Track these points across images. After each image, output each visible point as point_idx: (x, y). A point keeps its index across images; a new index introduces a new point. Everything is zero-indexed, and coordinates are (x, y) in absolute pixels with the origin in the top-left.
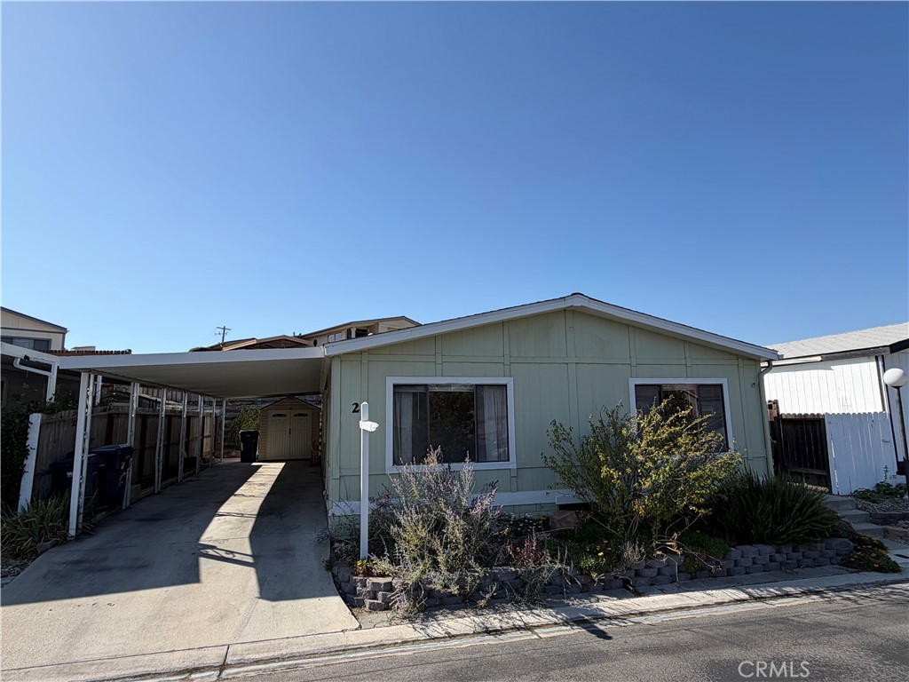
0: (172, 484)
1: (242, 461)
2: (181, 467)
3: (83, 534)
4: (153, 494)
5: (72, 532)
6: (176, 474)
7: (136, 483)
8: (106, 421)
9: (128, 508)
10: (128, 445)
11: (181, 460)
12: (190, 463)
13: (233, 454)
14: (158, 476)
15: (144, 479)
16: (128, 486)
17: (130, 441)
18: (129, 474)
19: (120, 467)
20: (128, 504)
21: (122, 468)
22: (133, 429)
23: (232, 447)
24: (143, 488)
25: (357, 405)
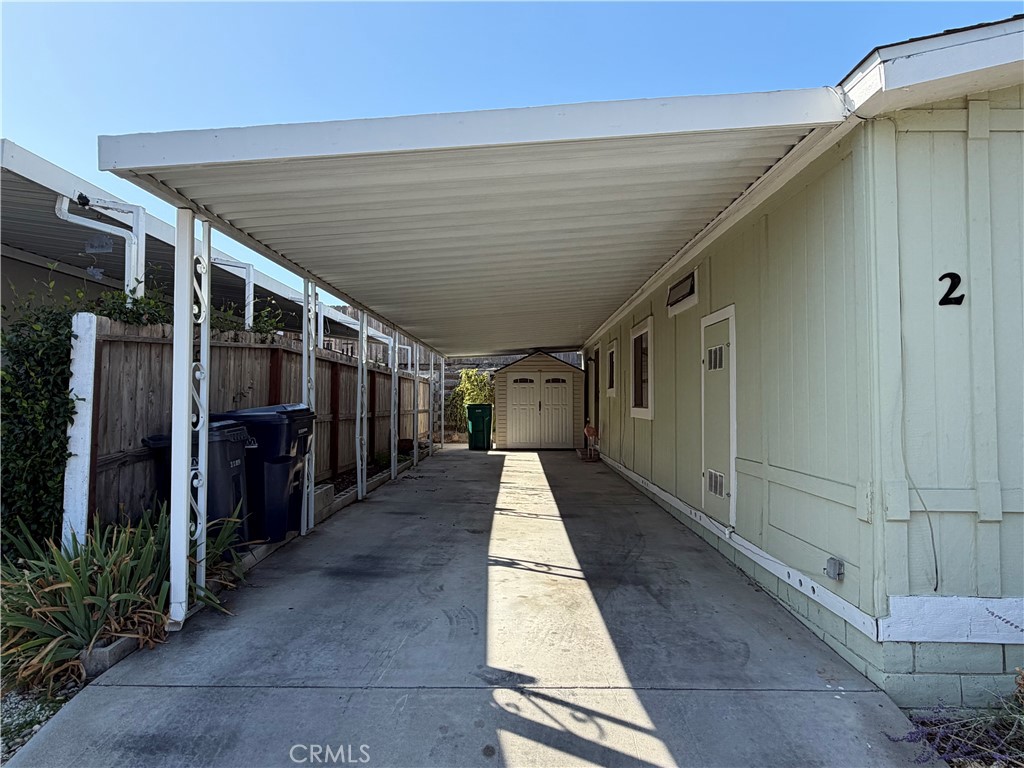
0: (383, 483)
1: (471, 448)
2: (394, 454)
3: (208, 610)
4: (356, 501)
5: (179, 611)
6: (388, 465)
7: (324, 482)
8: (266, 363)
9: (312, 533)
10: (303, 406)
11: (394, 441)
12: (405, 447)
13: (456, 438)
14: (361, 466)
15: (338, 476)
16: (310, 490)
17: (307, 400)
18: (309, 466)
19: (288, 452)
20: (311, 526)
21: (293, 453)
22: (313, 377)
23: (454, 428)
24: (338, 490)
25: (955, 280)
